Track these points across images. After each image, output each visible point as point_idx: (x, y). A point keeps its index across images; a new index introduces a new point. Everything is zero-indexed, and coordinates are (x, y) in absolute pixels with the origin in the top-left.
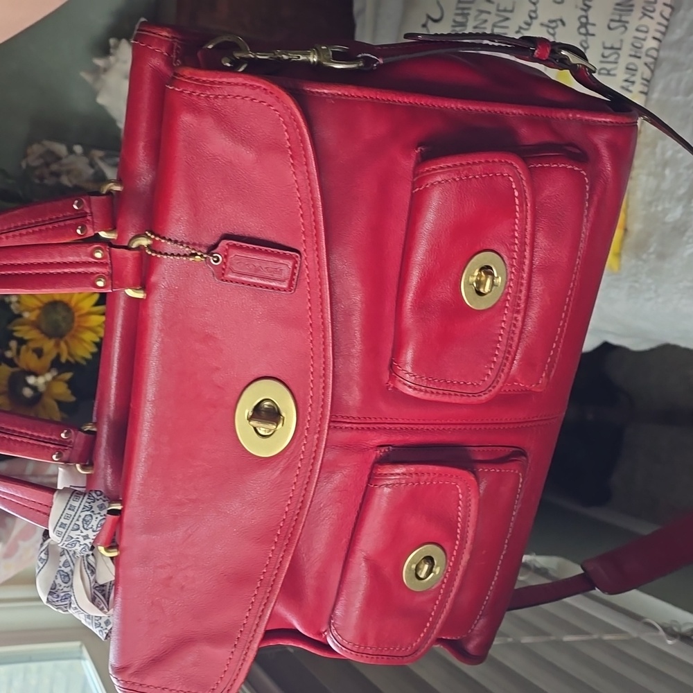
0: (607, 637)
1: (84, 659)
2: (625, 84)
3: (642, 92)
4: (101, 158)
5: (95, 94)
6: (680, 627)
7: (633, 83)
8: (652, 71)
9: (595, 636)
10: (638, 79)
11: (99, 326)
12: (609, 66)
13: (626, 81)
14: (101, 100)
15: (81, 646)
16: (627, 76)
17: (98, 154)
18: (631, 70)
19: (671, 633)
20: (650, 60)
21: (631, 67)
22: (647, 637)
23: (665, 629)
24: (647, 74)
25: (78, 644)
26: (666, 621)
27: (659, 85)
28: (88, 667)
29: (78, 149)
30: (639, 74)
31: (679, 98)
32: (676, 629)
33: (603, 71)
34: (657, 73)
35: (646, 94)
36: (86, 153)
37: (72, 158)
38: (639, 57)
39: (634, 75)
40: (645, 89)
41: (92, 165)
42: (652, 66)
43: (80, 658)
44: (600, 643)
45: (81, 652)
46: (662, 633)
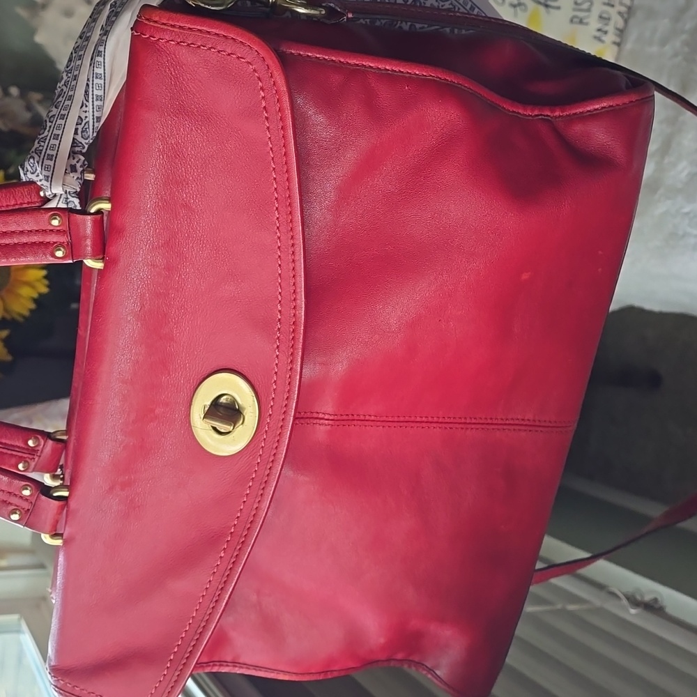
0: (571, 607)
1: (23, 633)
2: (598, 34)
3: (615, 43)
4: (40, 102)
5: (33, 32)
6: (642, 596)
7: (606, 32)
8: (626, 21)
9: (559, 606)
10: (610, 28)
11: (38, 280)
12: (581, 14)
13: (599, 30)
14: (39, 38)
15: (19, 620)
16: (599, 26)
17: (35, 96)
18: (604, 18)
19: (634, 601)
20: (623, 9)
21: (605, 15)
22: (611, 606)
23: (628, 598)
24: (621, 24)
25: (15, 617)
26: (629, 589)
27: (633, 35)
28: (27, 640)
29: (14, 91)
30: (612, 23)
31: (654, 49)
32: (639, 598)
33: (575, 20)
34: (632, 22)
35: (618, 44)
36: (23, 95)
37: (7, 100)
38: (613, 6)
39: (607, 24)
40: (618, 40)
41: (29, 108)
42: (626, 16)
43: (19, 631)
44: (564, 613)
45: (20, 625)
46: (625, 602)
